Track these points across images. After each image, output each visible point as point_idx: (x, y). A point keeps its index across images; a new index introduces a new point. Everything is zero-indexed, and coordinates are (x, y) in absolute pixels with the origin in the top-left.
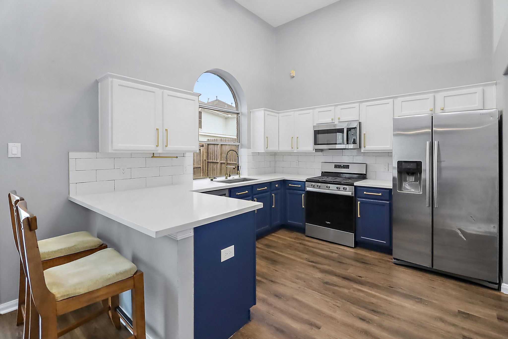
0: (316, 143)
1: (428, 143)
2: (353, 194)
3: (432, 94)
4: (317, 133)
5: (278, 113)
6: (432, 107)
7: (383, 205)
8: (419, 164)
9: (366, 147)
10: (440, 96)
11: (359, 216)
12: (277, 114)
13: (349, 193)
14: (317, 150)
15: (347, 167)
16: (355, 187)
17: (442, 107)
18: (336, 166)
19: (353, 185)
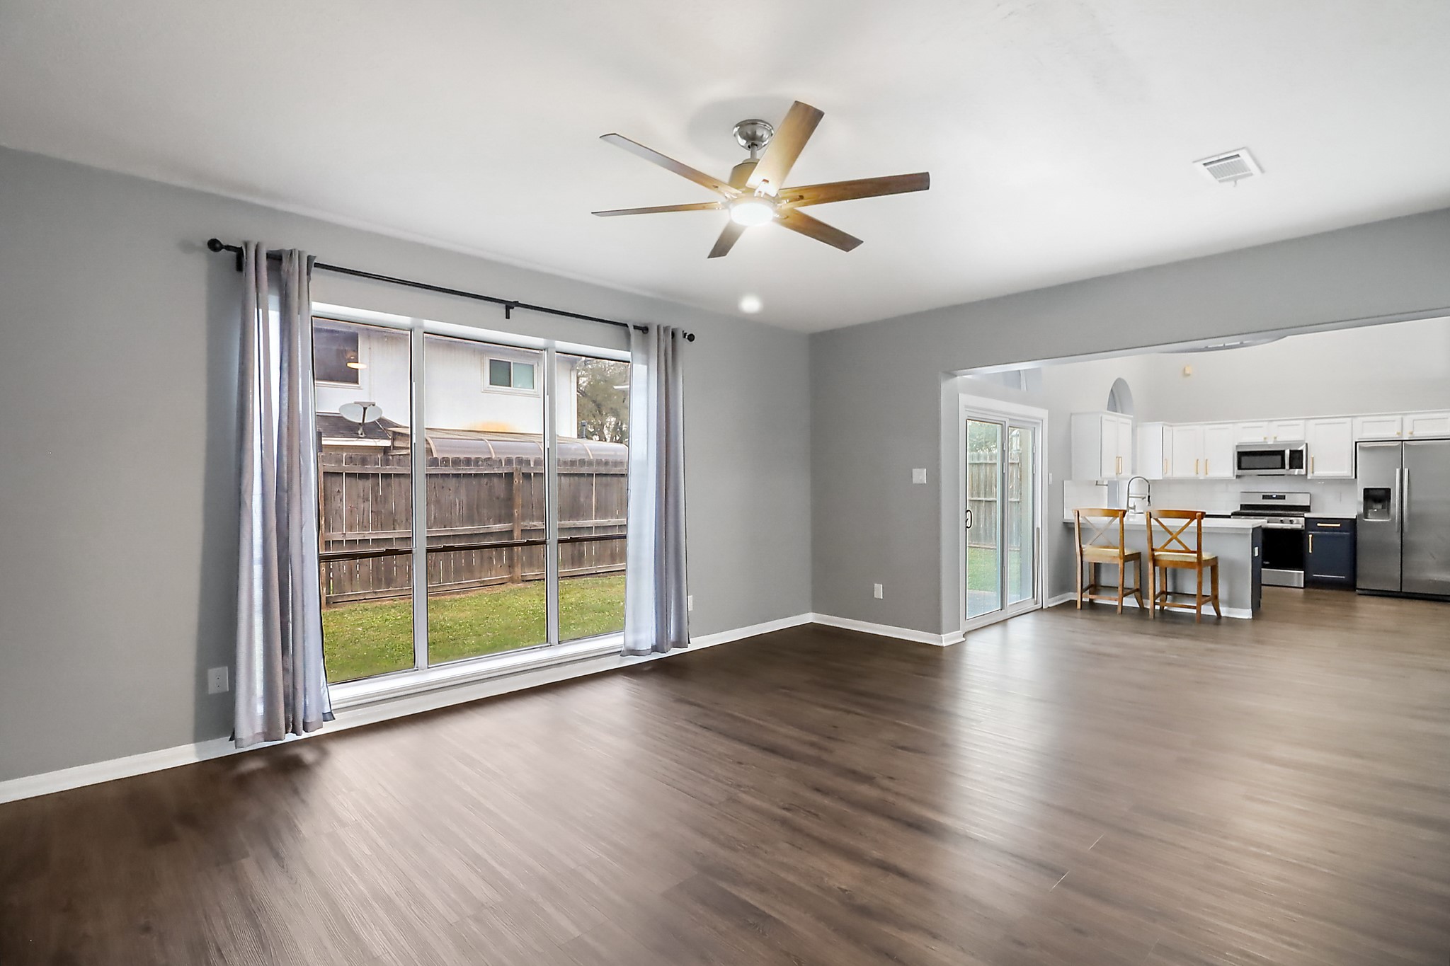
0: (1239, 468)
1: (1398, 471)
2: (1304, 528)
3: (1400, 417)
4: (1241, 455)
5: (1171, 426)
6: (1400, 431)
7: (1342, 537)
8: (1388, 491)
9: (1315, 473)
10: (1408, 420)
11: (1310, 552)
12: (1171, 428)
13: (1299, 526)
14: (1238, 477)
15: (1284, 498)
16: (1306, 518)
17: (1411, 431)
18: (1264, 497)
19: (1303, 517)
